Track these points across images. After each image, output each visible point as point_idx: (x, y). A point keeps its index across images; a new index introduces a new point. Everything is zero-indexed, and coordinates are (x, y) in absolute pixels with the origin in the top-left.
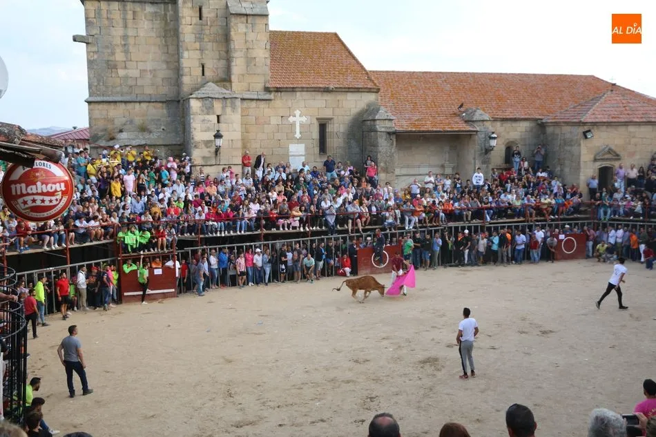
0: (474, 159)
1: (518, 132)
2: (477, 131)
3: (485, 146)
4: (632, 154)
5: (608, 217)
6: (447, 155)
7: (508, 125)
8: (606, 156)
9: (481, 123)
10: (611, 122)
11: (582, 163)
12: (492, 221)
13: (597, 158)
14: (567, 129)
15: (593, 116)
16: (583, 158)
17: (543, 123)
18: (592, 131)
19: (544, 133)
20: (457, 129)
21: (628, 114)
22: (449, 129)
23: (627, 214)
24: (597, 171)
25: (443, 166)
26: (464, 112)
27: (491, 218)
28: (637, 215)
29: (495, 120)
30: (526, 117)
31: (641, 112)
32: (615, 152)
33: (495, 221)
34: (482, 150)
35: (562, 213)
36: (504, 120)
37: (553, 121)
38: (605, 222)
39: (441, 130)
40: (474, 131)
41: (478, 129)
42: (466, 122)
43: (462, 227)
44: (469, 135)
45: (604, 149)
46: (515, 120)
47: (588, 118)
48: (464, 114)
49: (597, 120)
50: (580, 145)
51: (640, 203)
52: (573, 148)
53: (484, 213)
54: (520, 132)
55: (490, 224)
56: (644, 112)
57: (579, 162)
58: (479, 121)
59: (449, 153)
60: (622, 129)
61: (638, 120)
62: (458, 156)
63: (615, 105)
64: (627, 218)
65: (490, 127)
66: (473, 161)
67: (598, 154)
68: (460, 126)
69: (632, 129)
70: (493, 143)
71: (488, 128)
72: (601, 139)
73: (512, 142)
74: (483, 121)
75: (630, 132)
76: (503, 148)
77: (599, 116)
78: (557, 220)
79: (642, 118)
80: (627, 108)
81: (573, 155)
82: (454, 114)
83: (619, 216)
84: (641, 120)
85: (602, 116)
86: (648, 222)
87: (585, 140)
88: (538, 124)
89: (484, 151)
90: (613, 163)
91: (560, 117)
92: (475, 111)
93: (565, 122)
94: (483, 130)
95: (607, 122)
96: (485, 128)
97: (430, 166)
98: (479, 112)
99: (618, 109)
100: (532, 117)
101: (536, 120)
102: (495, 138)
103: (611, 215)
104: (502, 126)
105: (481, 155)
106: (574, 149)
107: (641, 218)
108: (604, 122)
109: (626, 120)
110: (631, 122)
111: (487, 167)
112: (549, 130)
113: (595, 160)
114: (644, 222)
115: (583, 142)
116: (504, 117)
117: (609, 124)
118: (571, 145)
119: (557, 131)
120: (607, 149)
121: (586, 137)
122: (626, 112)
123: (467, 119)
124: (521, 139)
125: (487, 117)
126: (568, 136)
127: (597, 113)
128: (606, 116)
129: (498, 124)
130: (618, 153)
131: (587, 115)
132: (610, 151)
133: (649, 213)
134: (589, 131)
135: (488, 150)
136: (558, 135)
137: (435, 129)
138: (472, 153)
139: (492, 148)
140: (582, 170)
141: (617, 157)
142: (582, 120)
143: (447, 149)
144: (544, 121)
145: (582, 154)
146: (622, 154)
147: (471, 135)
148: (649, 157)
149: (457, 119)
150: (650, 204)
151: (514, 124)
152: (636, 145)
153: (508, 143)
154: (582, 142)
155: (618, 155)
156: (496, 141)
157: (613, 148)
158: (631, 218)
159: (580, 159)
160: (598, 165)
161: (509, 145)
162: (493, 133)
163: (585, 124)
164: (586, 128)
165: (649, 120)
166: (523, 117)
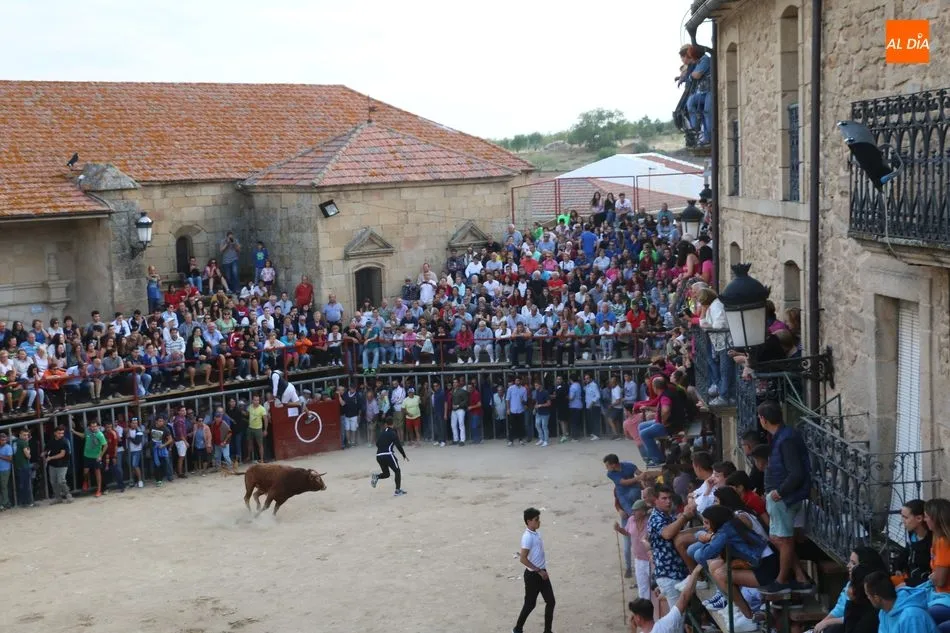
0: (110, 268)
1: (198, 207)
2: (110, 213)
3: (129, 240)
4: (411, 242)
5: (375, 365)
6: (52, 264)
7: (176, 193)
8: (366, 249)
9: (117, 196)
10: (368, 184)
11: (322, 264)
12: (152, 395)
13: (351, 252)
14: (290, 199)
15: (336, 174)
16: (324, 256)
17: (245, 187)
18: (336, 202)
19: (251, 207)
20: (66, 210)
21: (400, 167)
22: (48, 211)
23: (408, 358)
24: (352, 280)
25: (45, 286)
26: (81, 172)
27: (149, 389)
28: (425, 358)
29: (148, 185)
30: (212, 176)
31: (422, 162)
32: (381, 240)
33: (158, 394)
34: (124, 249)
35: (292, 364)
36: (167, 184)
37: (265, 183)
38: (371, 375)
39: (31, 212)
40: (103, 212)
41: (112, 207)
42: (87, 193)
43: (88, 413)
44: (96, 220)
45: (360, 237)
46: (191, 183)
47: (327, 177)
48: (82, 177)
49: (344, 181)
50: (315, 230)
51: (429, 334)
52: (305, 235)
53: (133, 380)
54: (205, 207)
55: (149, 400)
56: (428, 162)
57: (318, 262)
58: (115, 190)
59: (56, 257)
60: (390, 197)
61: (417, 178)
62: (77, 261)
63: (377, 151)
64: (410, 365)
65: (138, 201)
66: (107, 274)
67: (350, 245)
68: (72, 202)
69: (407, 194)
70: (146, 235)
71: (133, 205)
72: (354, 216)
73: (190, 228)
74: (122, 190)
75: (406, 201)
76: (172, 241)
77: (347, 173)
79: (424, 173)
80: (397, 155)
81: (305, 250)
82: (61, 176)
83: (396, 360)
84: (423, 177)
85: (353, 173)
86: (446, 369)
87: (325, 221)
88: (238, 190)
89: (127, 252)
90: (379, 260)
91: (278, 175)
92: (104, 170)
93: (287, 186)
94: (122, 208)
95: (363, 184)
96: (126, 205)
97: (17, 287)
98: (114, 171)
99: (381, 157)
100: (224, 175)
101: (233, 181)
102: (147, 225)
103: (380, 360)
104: (165, 197)
105: (122, 259)
106: (307, 237)
107: (434, 363)
108: (358, 185)
109: (397, 178)
110: (406, 182)
111: (138, 283)
112: (260, 201)
113: (347, 257)
114: (440, 370)
115: (321, 224)
116: (168, 178)
117: (365, 187)
118: (303, 231)
119: (274, 202)
120: (366, 236)
121: (327, 215)
122: (397, 163)
123: (87, 188)
124: (206, 221)
125: (128, 182)
126: (293, 212)
127: (341, 165)
128: (361, 173)
129: (157, 193)
130: (388, 241)
131: (325, 171)
132: (372, 238)
133: (446, 353)
134: (331, 202)
135: (136, 249)
136: (275, 210)
137: (16, 212)
138: (102, 255)
139: (144, 245)
140: (324, 278)
141: (387, 249)
142: (316, 182)
143: (51, 249)
144: (247, 184)
145: (320, 247)
146: (395, 241)
147: (98, 219)
148: (443, 243)
149: (67, 187)
150: (448, 335)
151: (190, 192)
152: (418, 224)
153: (180, 230)
154: (319, 222)
155: (387, 246)
156: (150, 230)
157: (379, 233)
158: (417, 363)
159: (318, 257)
160: (354, 265)
161: (183, 234)
162: (143, 214)
163: (321, 189)
164: (325, 197)
165: (436, 176)
166: (204, 177)
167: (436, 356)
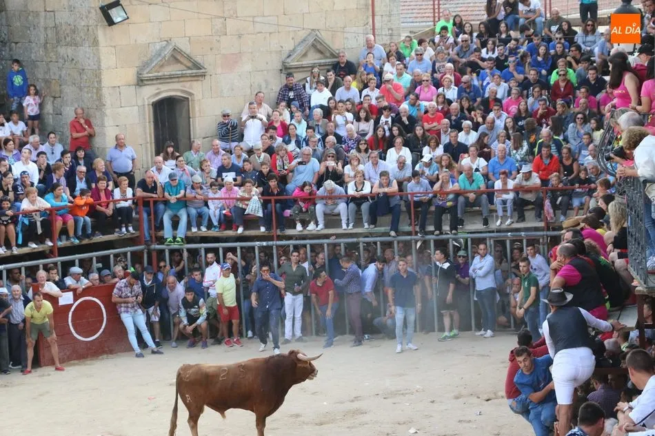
4: (233, 60)
5: (181, 232)
8: (168, 71)
11: (105, 91)
13: (145, 75)
16: (108, 79)
18: (124, 3)
19: (2, 9)
23: (227, 222)
24: (148, 114)
28: (250, 222)
32: (189, 58)
35: (64, 232)
45: (159, 53)
50: (95, 43)
52: (81, 50)
57: (99, 89)
67: (145, 65)
72: (149, 25)
75: (223, 2)
78: (51, 253)
81: (82, 71)
83: (210, 226)
86: (280, 238)
90: (186, 86)
106: (84, 53)
107: (263, 229)
112: (15, 1)
113: (141, 82)
114: (272, 239)
115: (103, 34)
118: (75, 44)
119: (35, 2)
120: (167, 52)
121: (111, 22)
126: (63, 17)
130: (199, 59)
132: (176, 55)
133: (280, 216)
134: (116, 4)
136: (37, 14)
140: (108, 112)
141: (197, 71)
145: (103, 65)
146: (207, 60)
148: (275, 62)
152: (240, 36)
154: (101, 38)
155: (197, 66)
158: (240, 230)
159: (100, 82)
160: (151, 94)
167: (267, 220)
